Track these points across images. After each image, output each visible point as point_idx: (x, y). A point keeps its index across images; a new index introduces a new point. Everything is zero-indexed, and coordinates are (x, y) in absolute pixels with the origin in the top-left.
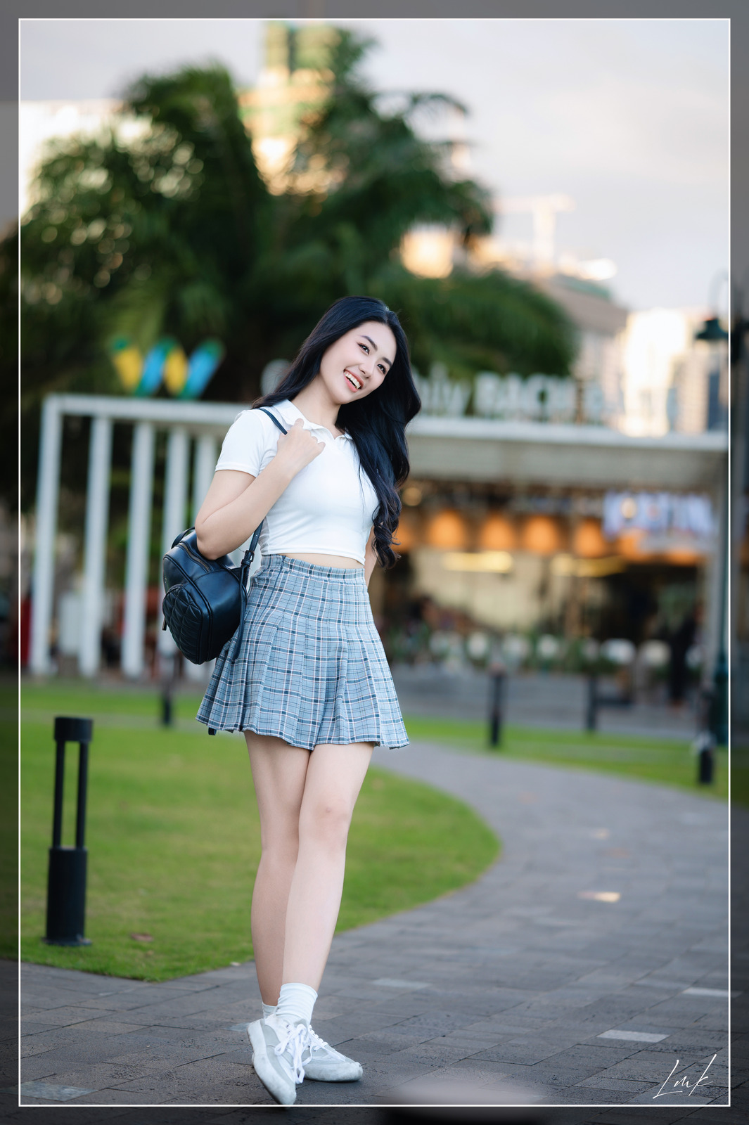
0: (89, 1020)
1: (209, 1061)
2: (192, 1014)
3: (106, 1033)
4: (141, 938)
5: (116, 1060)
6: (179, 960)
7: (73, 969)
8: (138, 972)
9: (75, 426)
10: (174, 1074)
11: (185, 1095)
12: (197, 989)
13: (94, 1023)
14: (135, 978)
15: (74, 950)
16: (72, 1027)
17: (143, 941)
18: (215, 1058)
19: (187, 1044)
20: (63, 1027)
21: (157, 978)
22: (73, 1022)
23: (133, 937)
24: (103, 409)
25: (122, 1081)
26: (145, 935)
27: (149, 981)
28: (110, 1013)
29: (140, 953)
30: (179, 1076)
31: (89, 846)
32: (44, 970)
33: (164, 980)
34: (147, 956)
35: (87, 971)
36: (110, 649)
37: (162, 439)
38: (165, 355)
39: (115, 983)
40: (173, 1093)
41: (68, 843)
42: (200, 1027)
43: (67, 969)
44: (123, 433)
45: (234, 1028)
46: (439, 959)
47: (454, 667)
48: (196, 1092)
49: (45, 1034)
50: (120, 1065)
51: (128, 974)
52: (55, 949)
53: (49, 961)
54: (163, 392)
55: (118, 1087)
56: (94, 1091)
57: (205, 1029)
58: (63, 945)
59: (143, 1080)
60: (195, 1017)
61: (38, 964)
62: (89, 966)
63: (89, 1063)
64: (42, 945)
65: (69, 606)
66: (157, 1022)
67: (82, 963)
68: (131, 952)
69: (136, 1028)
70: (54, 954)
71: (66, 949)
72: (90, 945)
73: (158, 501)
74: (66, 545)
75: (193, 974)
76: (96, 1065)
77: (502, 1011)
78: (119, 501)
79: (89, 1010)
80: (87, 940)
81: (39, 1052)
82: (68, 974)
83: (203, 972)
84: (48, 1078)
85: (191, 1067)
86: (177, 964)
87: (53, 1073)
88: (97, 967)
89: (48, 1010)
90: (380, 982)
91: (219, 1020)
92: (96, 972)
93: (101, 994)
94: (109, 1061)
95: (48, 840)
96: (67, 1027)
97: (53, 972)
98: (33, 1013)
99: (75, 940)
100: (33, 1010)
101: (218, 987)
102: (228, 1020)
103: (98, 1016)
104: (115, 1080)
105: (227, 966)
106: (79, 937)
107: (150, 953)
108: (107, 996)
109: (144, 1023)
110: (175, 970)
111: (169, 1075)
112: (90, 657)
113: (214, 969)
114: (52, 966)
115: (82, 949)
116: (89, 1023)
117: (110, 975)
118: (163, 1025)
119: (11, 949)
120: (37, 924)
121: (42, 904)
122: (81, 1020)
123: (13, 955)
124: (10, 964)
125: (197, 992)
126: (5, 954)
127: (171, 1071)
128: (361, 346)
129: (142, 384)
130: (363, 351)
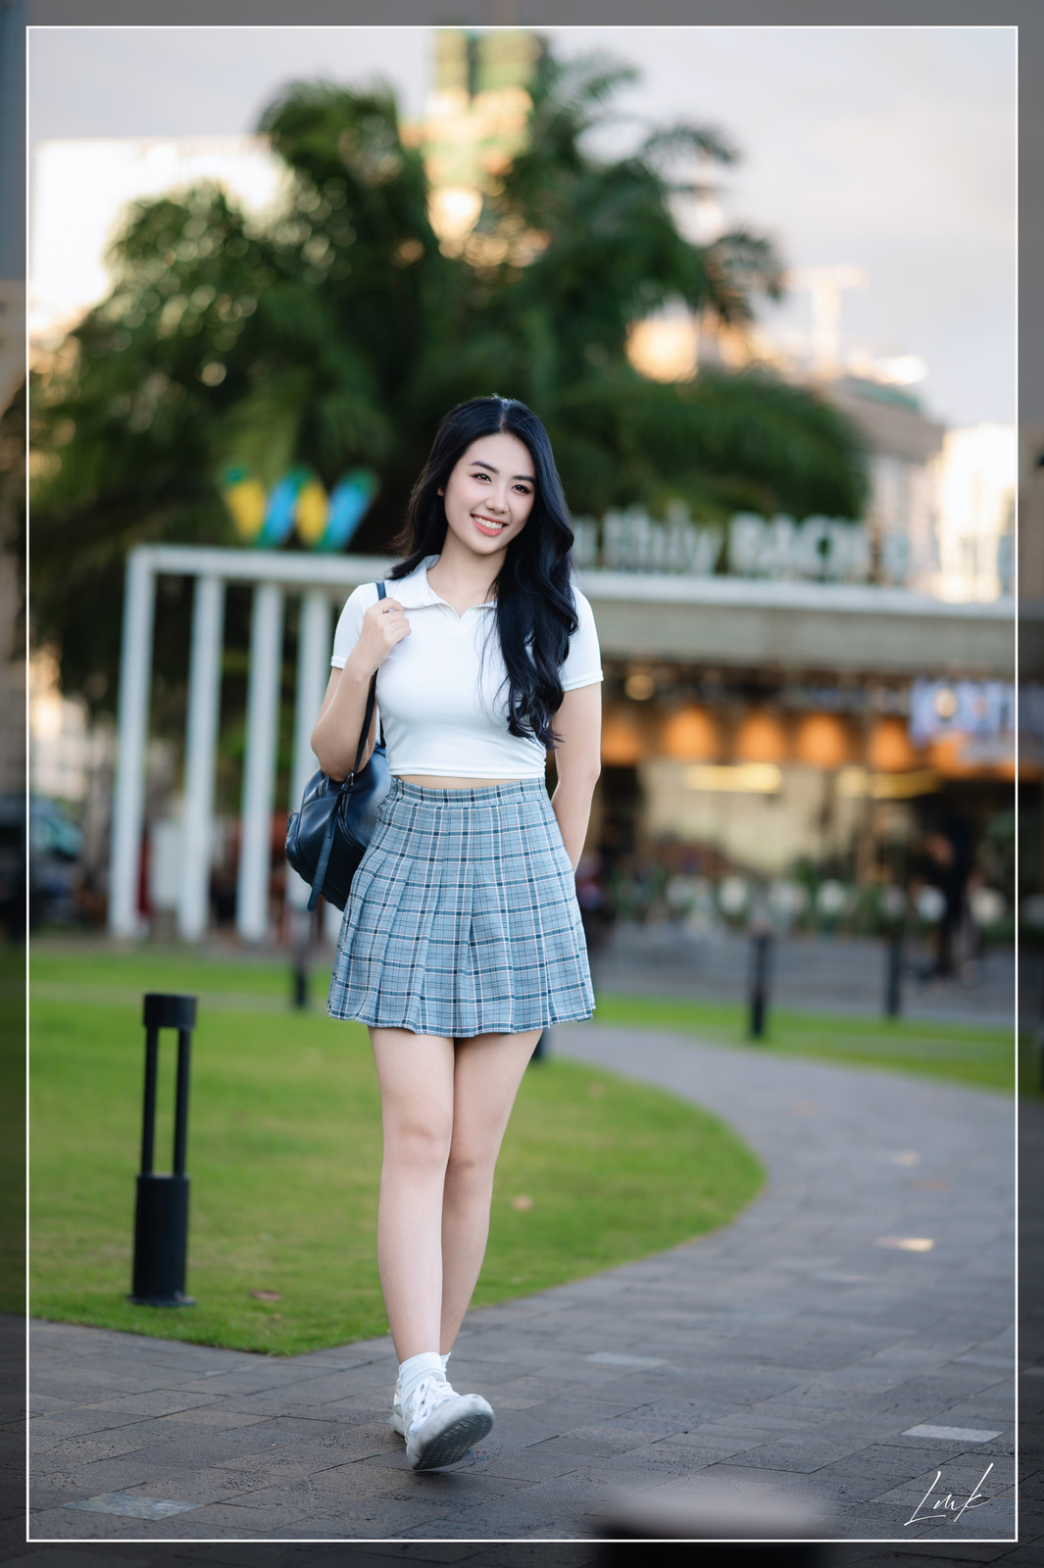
0: (193, 1409)
1: (358, 1465)
2: (333, 1401)
3: (214, 1426)
4: (265, 1296)
5: (228, 1464)
6: (317, 1326)
7: (170, 1338)
8: (261, 1342)
9: (173, 589)
10: (309, 1484)
11: (324, 1512)
12: (342, 1366)
13: (198, 1412)
14: (255, 1351)
15: (172, 1312)
16: (165, 1418)
17: (267, 1300)
18: (366, 1461)
19: (327, 1442)
20: (156, 1418)
21: (286, 1351)
22: (170, 1411)
23: (253, 1295)
24: (212, 566)
25: (236, 1492)
26: (270, 1292)
27: (275, 1356)
28: (221, 1399)
29: (262, 1317)
30: (316, 1486)
31: (191, 1173)
32: (129, 1340)
33: (295, 1354)
34: (272, 1321)
35: (190, 1341)
36: (223, 899)
37: (293, 606)
38: (297, 489)
39: (227, 1358)
40: (307, 1509)
41: (162, 1169)
42: (346, 1419)
43: (162, 1338)
44: (239, 599)
46: (679, 1326)
47: (700, 926)
48: (339, 1509)
49: (131, 1427)
50: (235, 1471)
51: (245, 1345)
52: (145, 1310)
53: (137, 1327)
54: (294, 542)
55: (232, 1501)
56: (199, 1506)
57: (352, 1422)
58: (155, 1305)
59: (266, 1491)
60: (338, 1405)
61: (121, 1331)
62: (192, 1334)
63: (191, 1468)
64: (127, 1306)
65: (165, 841)
66: (285, 1412)
67: (182, 1330)
68: (250, 1314)
69: (256, 1419)
70: (143, 1317)
71: (160, 1311)
72: (193, 1305)
73: (288, 694)
74: (160, 755)
75: (337, 1345)
76: (202, 1471)
77: (768, 1398)
78: (234, 694)
79: (191, 1395)
80: (189, 1299)
81: (122, 1452)
82: (163, 1345)
83: (351, 1342)
84: (134, 1489)
85: (333, 1474)
86: (314, 1332)
87: (141, 1482)
88: (203, 1336)
89: (135, 1394)
90: (597, 1358)
91: (372, 1409)
92: (201, 1343)
93: (209, 1373)
94: (220, 1465)
95: (134, 1165)
96: (163, 1419)
97: (142, 1342)
98: (114, 1398)
99: (173, 1298)
100: (114, 1395)
101: (370, 1363)
102: (384, 1410)
103: (204, 1403)
104: (227, 1492)
106: (178, 1295)
107: (277, 1316)
108: (217, 1376)
109: (268, 1413)
110: (311, 1340)
111: (302, 1485)
112: (193, 911)
113: (366, 1338)
114: (141, 1334)
115: (182, 1310)
116: (192, 1413)
117: (221, 1347)
118: (294, 1415)
119: (84, 1310)
120: (121, 1278)
121: (128, 1251)
122: (182, 1409)
123: (87, 1319)
124: (83, 1331)
125: (342, 1371)
126: (75, 1318)
127: (306, 1479)
128: (476, 476)
129: (264, 531)
130: (483, 481)
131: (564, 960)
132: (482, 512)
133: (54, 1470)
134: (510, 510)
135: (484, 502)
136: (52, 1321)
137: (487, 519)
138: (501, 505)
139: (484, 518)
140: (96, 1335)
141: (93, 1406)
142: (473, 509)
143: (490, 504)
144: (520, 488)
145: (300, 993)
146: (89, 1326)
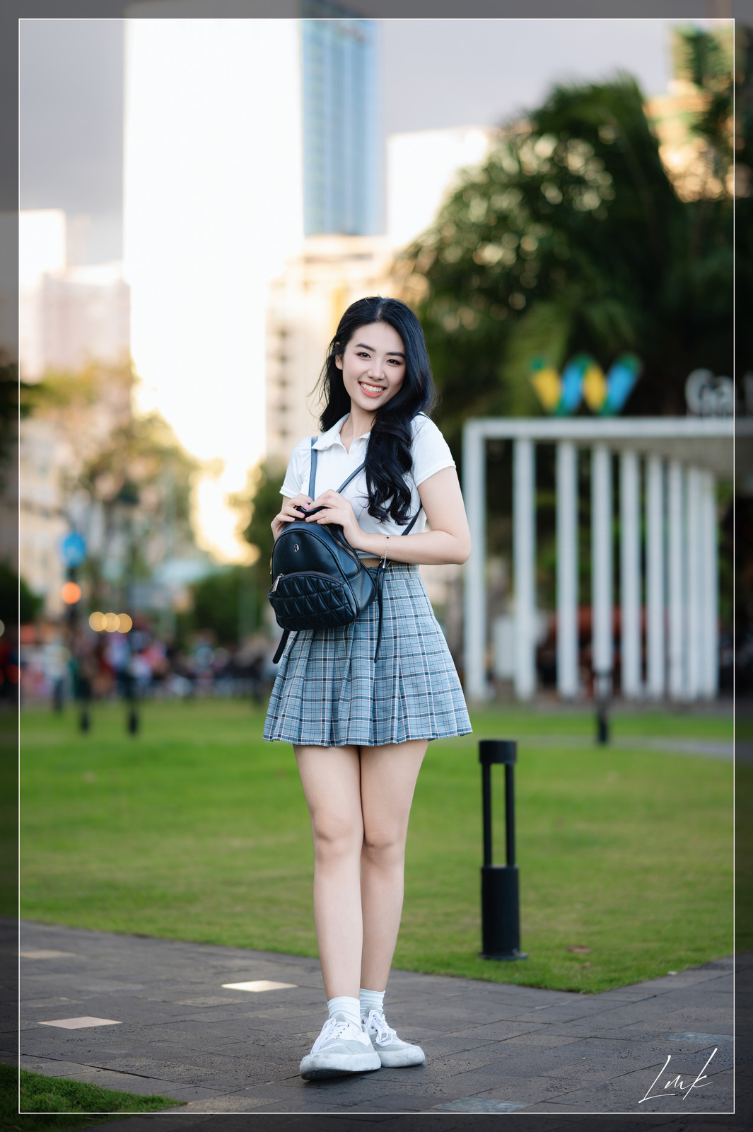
0: (526, 1034)
1: (646, 1072)
2: (628, 1025)
3: (541, 1046)
4: (577, 950)
5: (551, 1073)
6: (615, 971)
7: (510, 983)
8: (573, 985)
9: (497, 449)
10: (610, 1086)
11: (621, 1106)
12: (634, 999)
13: (530, 1036)
14: (571, 991)
15: (511, 964)
16: (506, 1041)
17: (580, 953)
18: (652, 1068)
19: (623, 1055)
20: (501, 1041)
21: (593, 989)
22: (510, 1036)
23: (570, 950)
24: (524, 431)
25: (557, 1094)
26: (582, 947)
27: (584, 993)
28: (546, 1026)
29: (577, 966)
30: (614, 1088)
31: (519, 863)
32: (481, 985)
33: (600, 991)
34: (584, 968)
35: (523, 985)
36: (546, 670)
37: (584, 456)
38: (583, 372)
39: (551, 996)
40: (609, 1105)
41: (499, 862)
42: (637, 1038)
43: (504, 983)
44: (545, 454)
45: (672, 1038)
48: (632, 1103)
49: (481, 1049)
50: (556, 1078)
51: (563, 987)
52: (492, 964)
53: (486, 976)
54: (583, 410)
55: (554, 1100)
56: (530, 1104)
57: (642, 1040)
58: (499, 960)
59: (579, 1092)
60: (630, 1028)
61: (475, 979)
62: (525, 980)
63: (524, 1077)
64: (479, 961)
65: (503, 629)
66: (593, 1034)
67: (518, 977)
68: (568, 964)
69: (571, 1040)
70: (491, 969)
71: (503, 964)
72: (525, 958)
73: (585, 520)
74: (497, 569)
75: (630, 984)
76: (532, 1079)
78: (546, 522)
79: (525, 1024)
80: (523, 954)
81: (476, 1067)
82: (504, 988)
83: (640, 982)
84: (484, 1093)
85: (627, 1079)
86: (613, 975)
87: (489, 1088)
88: (533, 980)
89: (485, 1025)
91: (657, 1030)
92: (532, 986)
93: (537, 1008)
94: (545, 1074)
96: (504, 1042)
97: (490, 987)
98: (470, 1028)
99: (512, 954)
100: (469, 1026)
101: (655, 996)
102: (666, 1030)
103: (534, 1030)
104: (550, 1093)
105: (665, 975)
106: (515, 951)
107: (587, 964)
108: (543, 1009)
109: (579, 1036)
110: (611, 981)
111: (605, 1087)
112: (525, 679)
113: (651, 979)
114: (489, 981)
115: (519, 962)
116: (525, 1037)
117: (546, 988)
118: (599, 1036)
119: (448, 965)
120: (475, 941)
121: (478, 921)
122: (518, 1034)
123: (450, 971)
124: (448, 980)
125: (634, 1003)
126: (443, 971)
127: (607, 1082)
128: (359, 354)
129: (561, 403)
130: (364, 358)
131: (418, 695)
132: (365, 379)
133: (428, 1081)
134: (386, 377)
135: (366, 372)
136: (426, 973)
137: (370, 385)
138: (377, 374)
139: (367, 384)
140: (458, 983)
141: (455, 1035)
142: (359, 378)
143: (370, 374)
144: (391, 361)
145: (603, 734)
146: (453, 976)
